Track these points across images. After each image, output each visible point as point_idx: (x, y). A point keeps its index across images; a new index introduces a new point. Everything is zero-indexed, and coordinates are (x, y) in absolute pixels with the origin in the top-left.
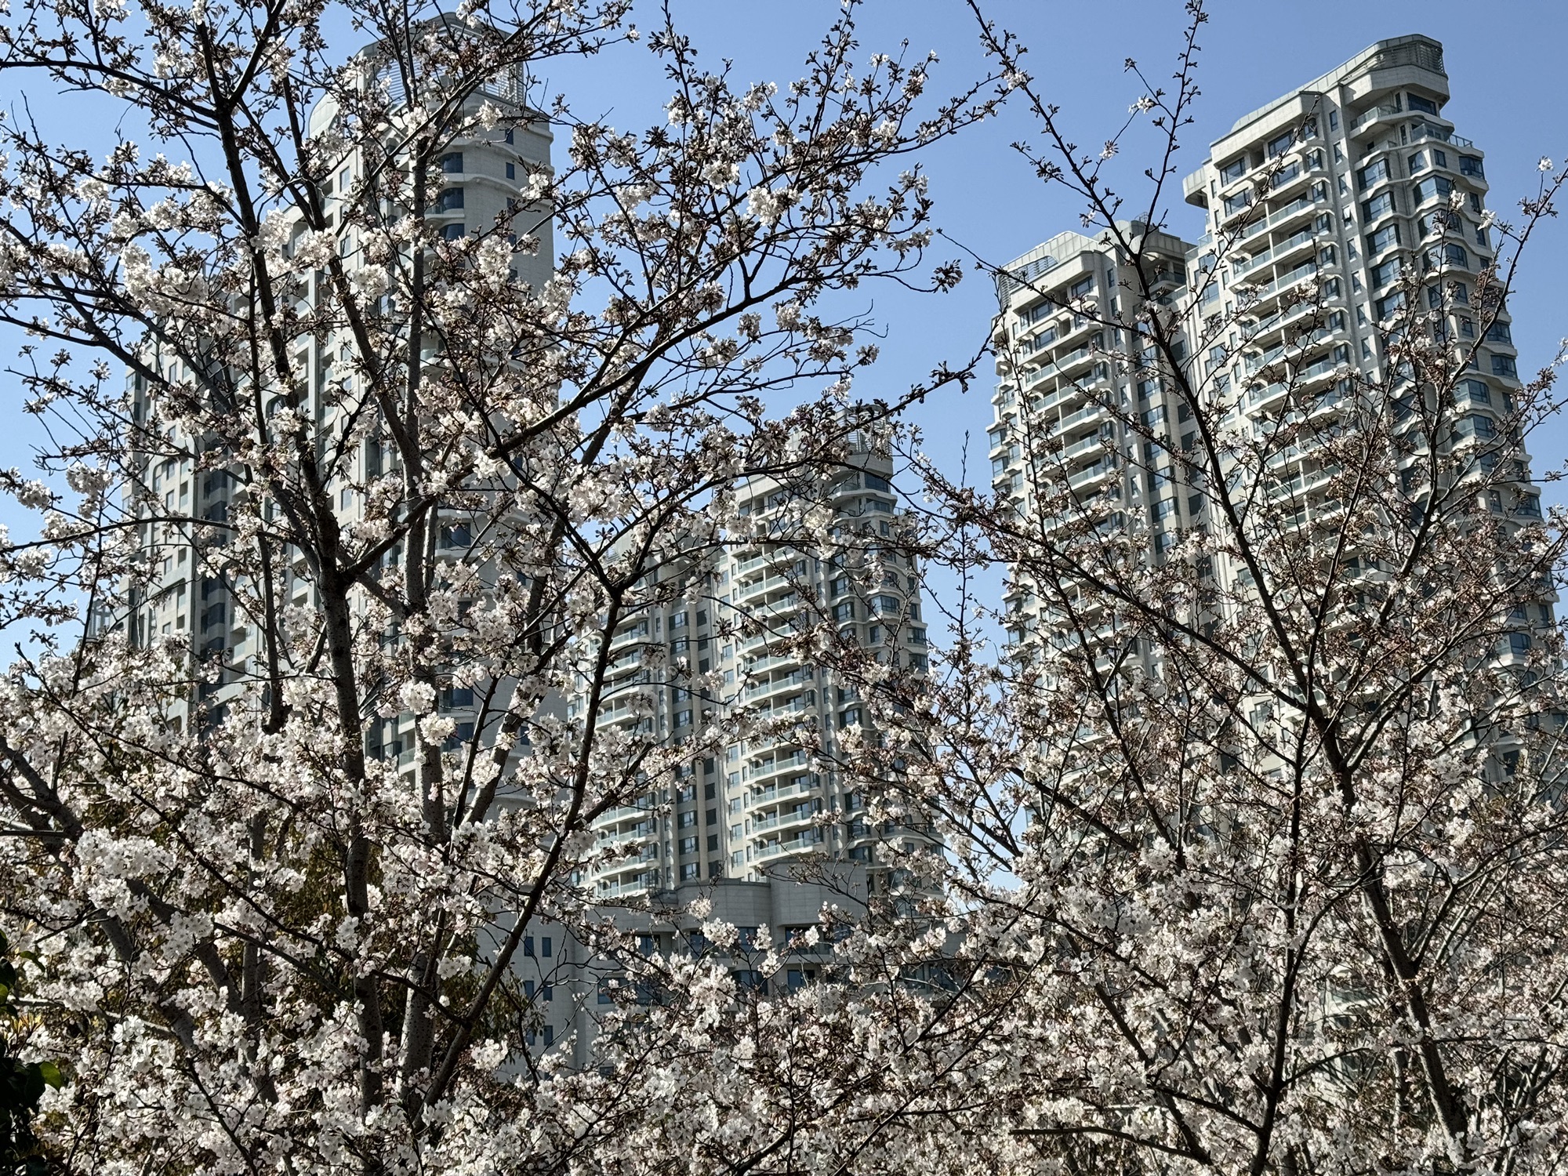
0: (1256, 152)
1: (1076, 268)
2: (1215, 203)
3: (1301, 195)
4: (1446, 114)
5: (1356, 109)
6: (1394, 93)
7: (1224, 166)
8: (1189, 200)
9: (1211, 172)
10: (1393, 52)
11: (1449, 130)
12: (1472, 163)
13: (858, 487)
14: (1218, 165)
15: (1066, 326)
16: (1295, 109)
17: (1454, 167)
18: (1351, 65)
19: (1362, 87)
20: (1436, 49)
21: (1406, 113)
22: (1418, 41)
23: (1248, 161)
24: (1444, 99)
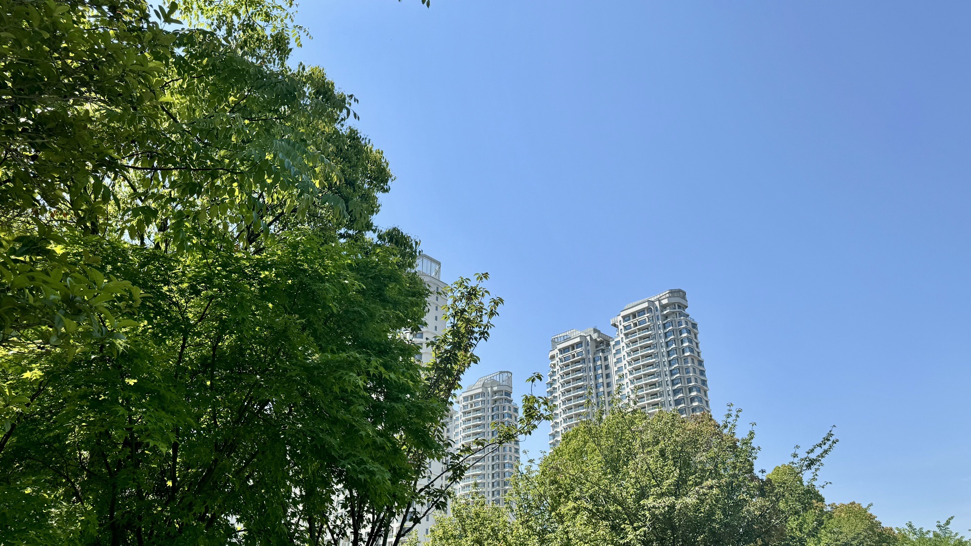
0: (634, 315)
1: (578, 340)
2: (621, 327)
3: (647, 328)
4: (687, 311)
5: (664, 307)
6: (674, 304)
7: (624, 317)
8: (612, 325)
9: (620, 318)
10: (672, 292)
11: (688, 316)
12: (694, 326)
13: (502, 395)
14: (622, 317)
15: (574, 356)
16: (646, 305)
17: (690, 326)
18: (661, 295)
19: (665, 302)
20: (684, 293)
21: (677, 310)
22: (680, 291)
23: (631, 317)
24: (687, 307)
